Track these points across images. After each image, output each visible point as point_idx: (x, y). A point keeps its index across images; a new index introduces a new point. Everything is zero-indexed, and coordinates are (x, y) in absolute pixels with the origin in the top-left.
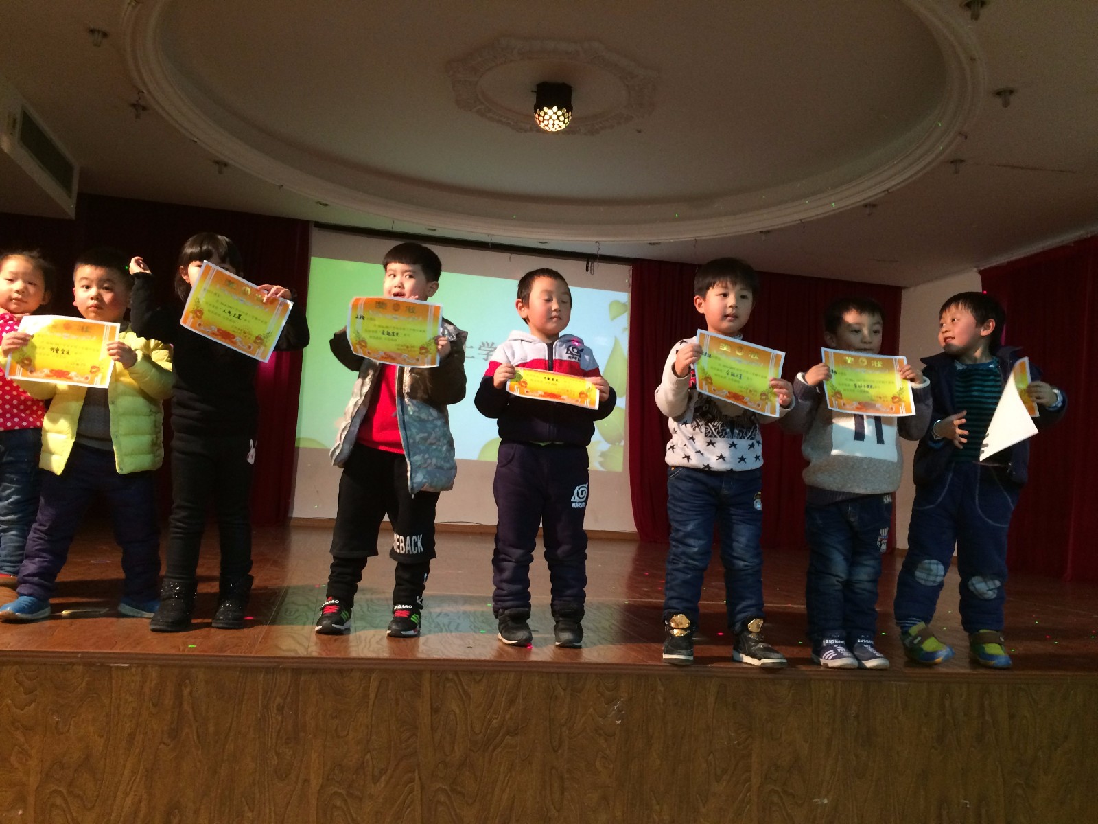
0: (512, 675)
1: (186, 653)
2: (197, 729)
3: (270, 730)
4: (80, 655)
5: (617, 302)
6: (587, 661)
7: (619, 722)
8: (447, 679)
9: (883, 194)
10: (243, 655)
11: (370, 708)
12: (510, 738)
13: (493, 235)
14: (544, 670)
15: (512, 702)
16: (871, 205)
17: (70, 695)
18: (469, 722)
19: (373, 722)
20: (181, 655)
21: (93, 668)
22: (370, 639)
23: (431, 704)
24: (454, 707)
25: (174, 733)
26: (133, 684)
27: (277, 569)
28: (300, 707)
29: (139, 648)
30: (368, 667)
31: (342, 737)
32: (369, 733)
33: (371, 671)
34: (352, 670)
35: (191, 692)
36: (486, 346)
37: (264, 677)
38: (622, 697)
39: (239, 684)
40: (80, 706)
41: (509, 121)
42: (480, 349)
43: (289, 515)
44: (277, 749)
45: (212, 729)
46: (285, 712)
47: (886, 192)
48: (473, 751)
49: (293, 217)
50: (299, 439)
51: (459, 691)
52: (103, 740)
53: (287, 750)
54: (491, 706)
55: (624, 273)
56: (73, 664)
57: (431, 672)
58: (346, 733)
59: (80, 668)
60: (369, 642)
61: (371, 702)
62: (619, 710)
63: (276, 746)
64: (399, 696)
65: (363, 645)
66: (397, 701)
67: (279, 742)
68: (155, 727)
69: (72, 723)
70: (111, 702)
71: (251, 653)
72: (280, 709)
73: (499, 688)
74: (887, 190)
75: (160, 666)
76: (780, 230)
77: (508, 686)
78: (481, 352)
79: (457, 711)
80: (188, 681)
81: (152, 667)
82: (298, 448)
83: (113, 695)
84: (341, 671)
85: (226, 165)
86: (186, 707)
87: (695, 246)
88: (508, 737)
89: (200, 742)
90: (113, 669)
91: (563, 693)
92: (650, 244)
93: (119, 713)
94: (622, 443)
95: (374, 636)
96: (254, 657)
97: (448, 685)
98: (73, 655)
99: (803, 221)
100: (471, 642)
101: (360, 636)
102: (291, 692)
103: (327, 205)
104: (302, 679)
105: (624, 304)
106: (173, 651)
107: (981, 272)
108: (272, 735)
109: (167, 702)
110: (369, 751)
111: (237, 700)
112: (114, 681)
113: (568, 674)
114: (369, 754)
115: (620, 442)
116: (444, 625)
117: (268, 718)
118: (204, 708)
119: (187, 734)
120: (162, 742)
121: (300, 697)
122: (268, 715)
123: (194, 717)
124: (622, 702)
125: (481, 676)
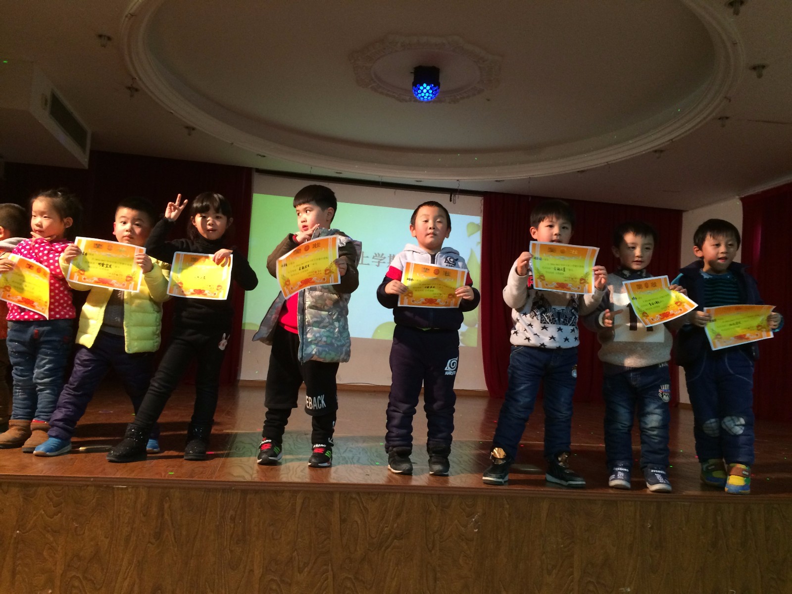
0: (399, 496)
1: (166, 478)
2: (174, 533)
3: (226, 534)
4: (92, 479)
5: (472, 224)
6: (453, 485)
7: (476, 530)
8: (352, 498)
9: (668, 143)
10: (206, 479)
11: (297, 519)
13: (382, 176)
14: (421, 492)
15: (398, 515)
16: (659, 151)
17: (85, 507)
18: (368, 529)
19: (299, 529)
20: (163, 480)
21: (102, 489)
22: (296, 468)
23: (340, 516)
24: (357, 518)
25: (158, 535)
26: (129, 500)
27: (229, 417)
28: (247, 517)
29: (133, 474)
30: (294, 489)
31: (277, 539)
32: (296, 536)
33: (298, 491)
34: (283, 491)
35: (170, 506)
36: (378, 256)
37: (221, 496)
38: (478, 512)
39: (204, 501)
40: (92, 516)
41: (394, 94)
42: (373, 258)
43: (238, 379)
44: (231, 548)
45: (184, 533)
46: (236, 521)
47: (671, 141)
48: (370, 550)
49: (241, 165)
50: (245, 323)
51: (360, 507)
52: (108, 540)
53: (237, 548)
54: (384, 517)
55: (478, 202)
56: (88, 486)
57: (340, 493)
58: (279, 536)
59: (92, 489)
60: (296, 471)
61: (297, 514)
62: (476, 522)
63: (230, 545)
64: (317, 510)
65: (291, 472)
66: (316, 513)
67: (232, 542)
68: (145, 531)
69: (87, 528)
70: (114, 512)
71: (212, 478)
72: (233, 519)
73: (389, 505)
74: (672, 140)
75: (149, 487)
76: (591, 170)
77: (395, 504)
78: (374, 260)
79: (359, 522)
80: (167, 498)
81: (143, 488)
82: (244, 330)
83: (115, 507)
84: (275, 492)
85: (194, 129)
86: (166, 516)
87: (529, 182)
88: (395, 541)
89: (176, 542)
90: (116, 489)
91: (435, 509)
92: (496, 181)
93: (119, 521)
94: (477, 326)
95: (299, 466)
96: (214, 481)
97: (353, 502)
98: (87, 479)
99: (610, 163)
100: (369, 471)
101: (289, 467)
102: (240, 506)
103: (264, 156)
104: (249, 496)
105: (478, 225)
106: (157, 477)
107: (742, 200)
108: (227, 538)
109: (153, 513)
110: (296, 550)
111: (202, 512)
112: (116, 498)
113: (439, 495)
114: (296, 552)
115: (476, 325)
116: (349, 458)
117: (224, 525)
118: (179, 518)
119: (167, 536)
120: (149, 542)
121: (247, 510)
122: (224, 523)
123: (172, 524)
124: (479, 515)
125: (376, 496)
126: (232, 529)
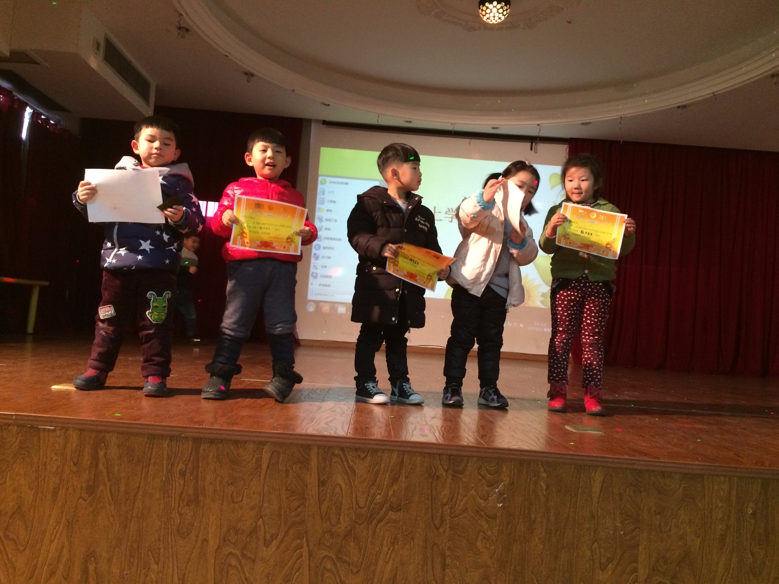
2: (111, 488)
3: (174, 492)
4: (14, 418)
5: (555, 174)
7: (501, 505)
8: (334, 454)
11: (263, 477)
12: (394, 513)
13: (455, 124)
14: (426, 451)
15: (395, 480)
17: (6, 451)
18: (354, 496)
19: (265, 488)
21: (25, 430)
23: (318, 477)
24: (340, 480)
25: (91, 490)
26: (57, 445)
28: (200, 473)
30: (264, 440)
31: (237, 503)
32: (261, 501)
33: (263, 443)
34: (246, 442)
35: (105, 453)
36: (451, 211)
37: (168, 444)
38: (503, 481)
39: (147, 450)
40: (14, 462)
42: (446, 213)
44: (180, 510)
45: (123, 489)
46: (186, 477)
48: (357, 523)
51: (344, 467)
52: (33, 492)
53: (188, 511)
54: (376, 479)
55: (562, 151)
56: (9, 425)
57: (319, 447)
58: (240, 499)
59: (14, 429)
61: (263, 472)
62: (501, 494)
63: (178, 507)
64: (289, 468)
66: (287, 471)
67: (181, 503)
68: (75, 483)
69: (8, 476)
70: (39, 459)
72: (183, 474)
73: (382, 465)
75: (80, 430)
77: (391, 464)
78: (447, 215)
79: (343, 486)
80: (102, 444)
81: (73, 430)
83: (41, 453)
84: (236, 442)
85: (252, 75)
86: (101, 466)
87: (620, 123)
88: (390, 512)
89: (113, 500)
90: (41, 431)
91: (444, 474)
92: (583, 124)
93: (45, 469)
97: (334, 460)
98: (8, 417)
99: (716, 93)
102: (192, 458)
103: (329, 105)
104: (203, 447)
108: (175, 497)
109: (85, 462)
110: (261, 517)
111: (145, 464)
112: (41, 441)
113: (450, 456)
114: (261, 519)
117: (172, 481)
118: (116, 470)
119: (102, 491)
120: (81, 497)
121: (200, 463)
122: (172, 479)
123: (108, 477)
124: (504, 484)
125: (366, 453)
126: (181, 487)
